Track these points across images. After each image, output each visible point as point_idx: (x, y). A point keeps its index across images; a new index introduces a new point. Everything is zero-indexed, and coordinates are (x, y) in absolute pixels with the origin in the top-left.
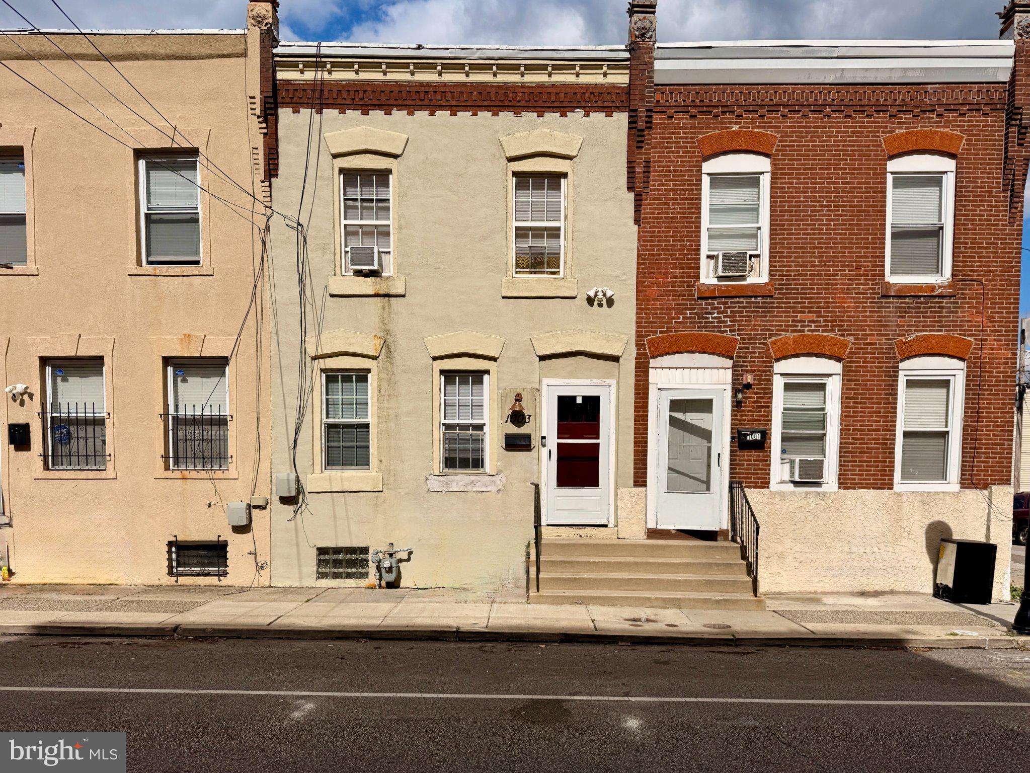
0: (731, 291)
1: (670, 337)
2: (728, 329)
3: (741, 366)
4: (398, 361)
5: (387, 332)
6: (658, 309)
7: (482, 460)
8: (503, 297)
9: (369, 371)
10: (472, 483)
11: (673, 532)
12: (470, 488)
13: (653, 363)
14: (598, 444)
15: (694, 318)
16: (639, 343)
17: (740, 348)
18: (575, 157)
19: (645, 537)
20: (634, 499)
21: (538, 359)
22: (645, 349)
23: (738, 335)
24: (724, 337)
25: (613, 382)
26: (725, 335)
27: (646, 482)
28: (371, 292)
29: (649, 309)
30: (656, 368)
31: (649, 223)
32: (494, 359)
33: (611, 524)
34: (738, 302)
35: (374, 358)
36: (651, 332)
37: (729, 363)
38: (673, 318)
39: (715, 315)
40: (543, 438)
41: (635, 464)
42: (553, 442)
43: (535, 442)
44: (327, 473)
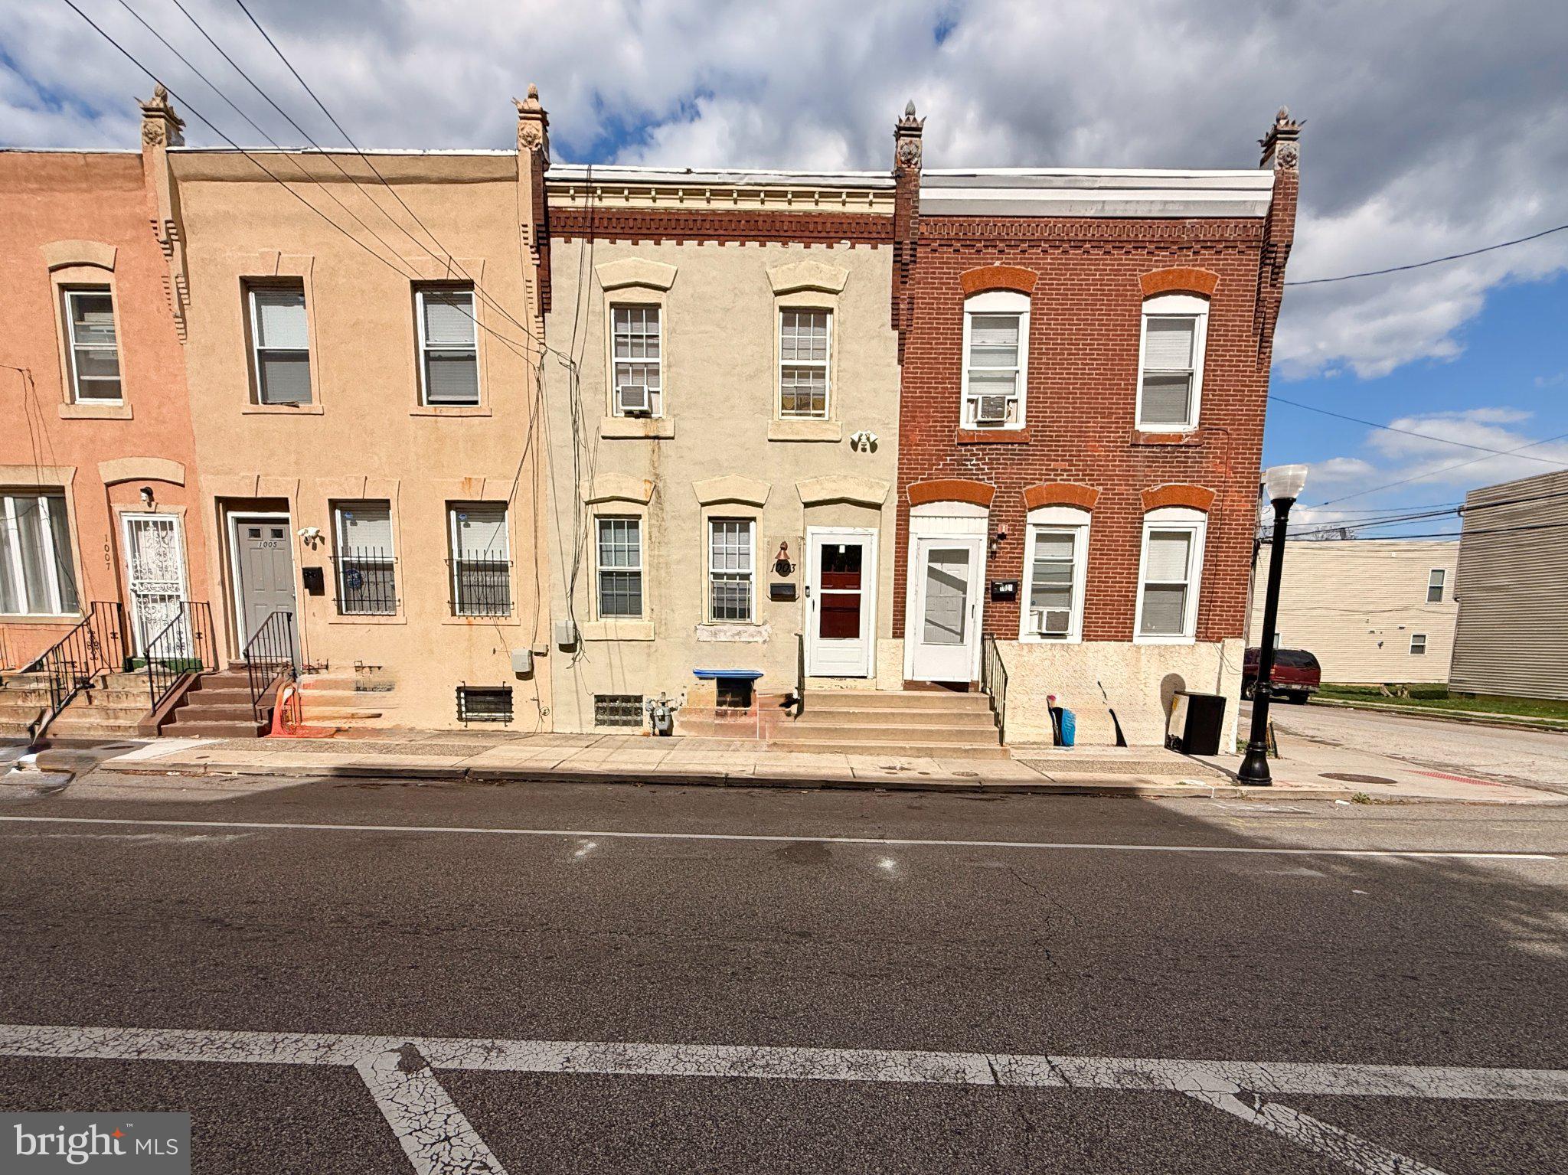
0: (989, 437)
1: (929, 484)
2: (985, 477)
3: (997, 516)
4: (667, 506)
5: (657, 476)
6: (920, 455)
7: (749, 609)
8: (770, 440)
9: (639, 517)
10: (739, 634)
11: (928, 683)
12: (737, 638)
13: (913, 511)
14: (859, 595)
15: (953, 465)
16: (901, 490)
17: (996, 497)
18: (840, 291)
19: (902, 688)
20: (892, 650)
21: (803, 505)
22: (906, 497)
23: (995, 483)
24: (981, 485)
25: (875, 531)
26: (982, 483)
27: (903, 633)
28: (642, 434)
29: (910, 454)
30: (916, 517)
31: (912, 363)
32: (760, 506)
33: (870, 676)
34: (996, 449)
35: (645, 503)
36: (912, 478)
37: (986, 512)
38: (934, 465)
39: (974, 462)
40: (807, 588)
41: (894, 615)
42: (817, 592)
43: (800, 592)
44: (603, 620)
